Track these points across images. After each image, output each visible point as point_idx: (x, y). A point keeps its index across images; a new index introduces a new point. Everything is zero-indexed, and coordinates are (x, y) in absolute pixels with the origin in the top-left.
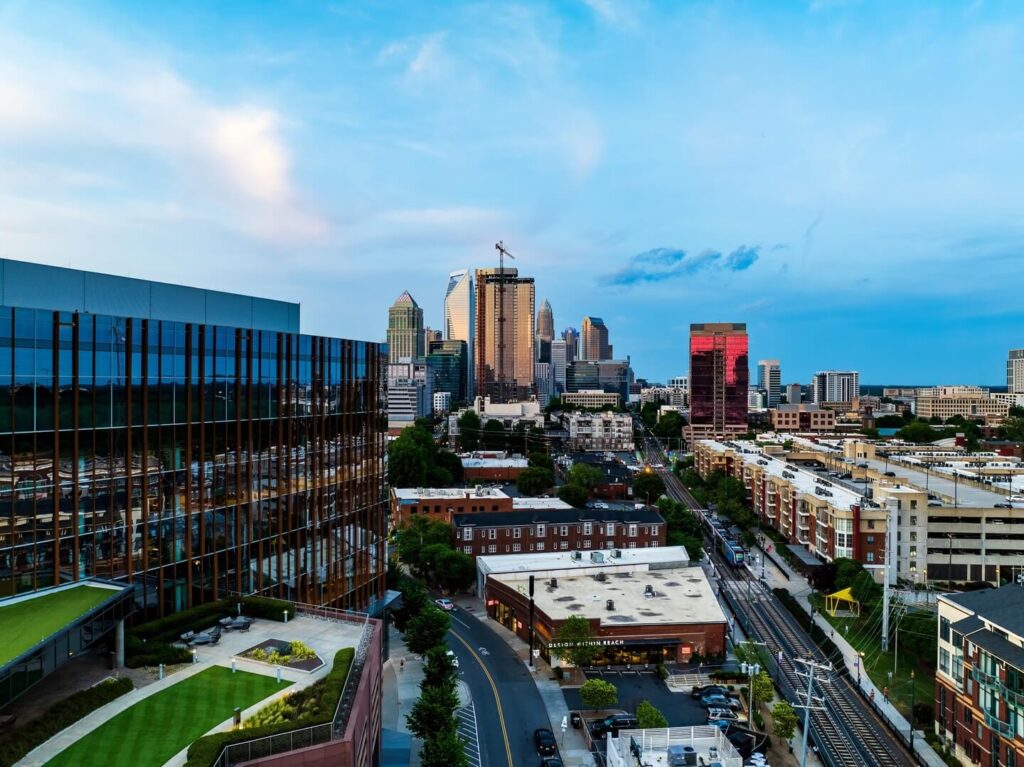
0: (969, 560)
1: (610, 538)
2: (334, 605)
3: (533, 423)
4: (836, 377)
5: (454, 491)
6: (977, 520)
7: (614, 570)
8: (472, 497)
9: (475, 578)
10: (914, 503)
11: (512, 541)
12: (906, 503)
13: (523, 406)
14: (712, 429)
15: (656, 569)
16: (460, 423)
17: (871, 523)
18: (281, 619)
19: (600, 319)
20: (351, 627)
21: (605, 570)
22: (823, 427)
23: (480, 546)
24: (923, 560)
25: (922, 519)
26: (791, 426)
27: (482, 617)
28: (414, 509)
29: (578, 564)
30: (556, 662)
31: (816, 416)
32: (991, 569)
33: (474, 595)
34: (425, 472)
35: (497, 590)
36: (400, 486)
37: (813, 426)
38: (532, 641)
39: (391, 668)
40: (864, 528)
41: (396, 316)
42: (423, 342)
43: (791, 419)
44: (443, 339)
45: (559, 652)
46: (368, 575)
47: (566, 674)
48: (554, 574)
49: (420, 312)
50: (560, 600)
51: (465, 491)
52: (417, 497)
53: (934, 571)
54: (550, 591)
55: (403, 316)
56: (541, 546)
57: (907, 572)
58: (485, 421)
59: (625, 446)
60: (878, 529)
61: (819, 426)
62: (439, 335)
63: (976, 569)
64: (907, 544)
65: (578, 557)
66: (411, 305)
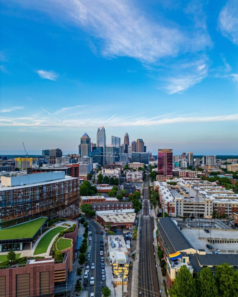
0: (191, 212)
1: (122, 207)
2: (72, 219)
3: (116, 176)
4: (209, 157)
5: (94, 197)
6: (193, 204)
7: (120, 214)
8: (97, 198)
9: (95, 215)
10: (181, 201)
11: (103, 208)
12: (179, 201)
13: (114, 171)
14: (163, 176)
15: (127, 213)
16: (98, 176)
17: (171, 205)
18: (65, 221)
19: (142, 140)
20: (74, 222)
21: (118, 214)
22: (192, 176)
23: (97, 209)
24: (182, 212)
25: (182, 204)
26: (183, 176)
27: (96, 222)
28: (85, 201)
29: (114, 212)
30: (106, 229)
31: (190, 173)
32: (195, 214)
33: (95, 218)
34: (88, 192)
35: (98, 217)
36: (82, 196)
37: (189, 176)
38: (103, 225)
39: (80, 230)
40: (170, 206)
41: (83, 140)
42: (91, 147)
43: (183, 174)
44: (96, 146)
45: (107, 227)
46: (76, 215)
47: (107, 230)
48: (109, 214)
49: (90, 139)
50: (108, 219)
51: (96, 197)
52: (86, 198)
53: (184, 214)
54: (107, 217)
55: (85, 140)
56: (109, 209)
57: (179, 214)
58: (104, 176)
59: (140, 181)
60: (172, 206)
61: (191, 176)
62: (95, 145)
63: (193, 214)
64: (179, 209)
65: (114, 211)
66: (87, 137)
